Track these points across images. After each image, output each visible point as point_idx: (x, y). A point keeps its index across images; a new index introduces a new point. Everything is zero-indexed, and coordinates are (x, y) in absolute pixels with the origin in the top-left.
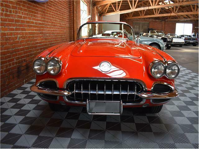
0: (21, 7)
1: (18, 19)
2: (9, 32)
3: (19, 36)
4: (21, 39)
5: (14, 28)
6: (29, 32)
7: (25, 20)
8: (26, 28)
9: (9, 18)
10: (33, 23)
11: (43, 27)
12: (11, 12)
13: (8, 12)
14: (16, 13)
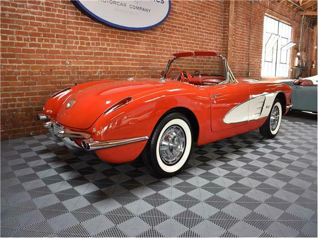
0: (107, 38)
1: (101, 51)
2: (84, 65)
3: (99, 70)
4: (103, 74)
5: (92, 61)
6: (119, 66)
7: (113, 52)
8: (113, 61)
9: (86, 51)
10: (128, 55)
11: (150, 61)
12: (88, 44)
13: (84, 45)
14: (98, 44)
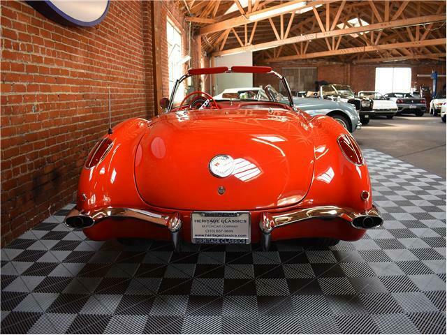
0: (41, 36)
1: (34, 64)
2: (13, 94)
3: (36, 103)
4: (41, 111)
5: (25, 84)
6: (58, 93)
7: (50, 67)
8: (51, 85)
9: (14, 61)
10: (66, 73)
11: (89, 83)
12: (16, 47)
13: (11, 48)
14: (30, 49)
